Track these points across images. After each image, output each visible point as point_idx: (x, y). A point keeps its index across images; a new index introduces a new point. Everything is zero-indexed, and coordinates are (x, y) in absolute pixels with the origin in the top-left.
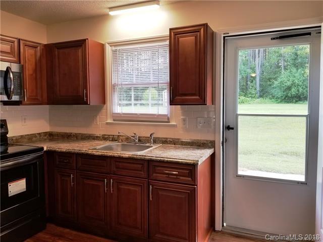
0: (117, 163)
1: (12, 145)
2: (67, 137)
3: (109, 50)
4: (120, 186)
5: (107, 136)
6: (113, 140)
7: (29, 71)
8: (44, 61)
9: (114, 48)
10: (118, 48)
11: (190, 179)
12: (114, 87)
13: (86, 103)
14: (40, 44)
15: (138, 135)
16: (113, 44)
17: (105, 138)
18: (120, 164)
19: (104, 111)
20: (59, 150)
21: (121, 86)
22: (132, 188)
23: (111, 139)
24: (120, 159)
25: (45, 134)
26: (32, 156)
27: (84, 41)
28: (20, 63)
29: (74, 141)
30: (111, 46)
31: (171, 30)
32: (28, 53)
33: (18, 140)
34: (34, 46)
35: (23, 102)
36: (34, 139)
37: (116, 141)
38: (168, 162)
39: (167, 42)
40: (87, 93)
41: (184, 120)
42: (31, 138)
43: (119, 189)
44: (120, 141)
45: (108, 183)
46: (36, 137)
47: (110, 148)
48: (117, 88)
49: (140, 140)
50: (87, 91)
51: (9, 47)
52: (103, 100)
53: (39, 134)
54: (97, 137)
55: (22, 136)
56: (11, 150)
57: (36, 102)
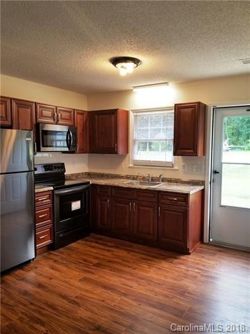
0: (138, 193)
1: (67, 180)
2: (101, 176)
3: (132, 115)
4: (139, 208)
5: (129, 176)
7: (79, 131)
8: (88, 123)
9: (135, 114)
10: (138, 114)
11: (184, 203)
12: (134, 141)
13: (117, 153)
14: (85, 111)
15: (151, 176)
16: (134, 111)
17: (127, 177)
18: (140, 193)
19: (127, 158)
20: (100, 184)
21: (139, 141)
22: (147, 209)
23: (132, 178)
24: (140, 190)
25: (86, 173)
26: (84, 187)
27: (117, 110)
28: (74, 126)
30: (133, 113)
31: (175, 105)
32: (78, 118)
33: (70, 177)
34: (82, 113)
35: (76, 152)
37: (135, 179)
38: (170, 192)
39: (173, 111)
40: (117, 146)
41: (184, 166)
42: (77, 176)
44: (138, 179)
45: (132, 205)
46: (80, 175)
47: (132, 184)
48: (137, 142)
49: (152, 180)
50: (117, 144)
51: (69, 115)
52: (127, 151)
53: (82, 173)
54: (122, 176)
55: (72, 175)
56: (67, 183)
57: (83, 151)
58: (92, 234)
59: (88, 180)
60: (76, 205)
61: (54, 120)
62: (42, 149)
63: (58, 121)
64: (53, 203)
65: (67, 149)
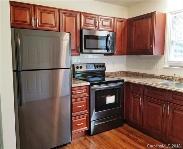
0: (173, 95)
1: (108, 77)
2: (137, 75)
4: (175, 111)
5: (163, 77)
6: (169, 79)
7: (118, 36)
8: (126, 29)
9: (174, 16)
10: (177, 15)
13: (151, 54)
14: (124, 19)
16: (171, 13)
18: (176, 96)
20: (134, 82)
21: (177, 42)
23: (167, 79)
25: (124, 72)
26: (119, 84)
27: (153, 13)
28: (114, 31)
29: (140, 78)
30: (171, 14)
32: (118, 25)
34: (121, 21)
35: (114, 54)
36: (118, 75)
37: (171, 80)
40: (152, 48)
42: (116, 74)
43: (173, 113)
44: (174, 80)
45: (166, 107)
46: (119, 73)
50: (152, 46)
51: (109, 23)
52: (163, 52)
53: (120, 72)
54: (157, 76)
55: (112, 73)
56: (107, 79)
57: (121, 53)
58: (125, 125)
59: (122, 78)
60: (110, 100)
61: (96, 27)
62: (84, 51)
63: (99, 27)
64: (90, 96)
65: (106, 51)
